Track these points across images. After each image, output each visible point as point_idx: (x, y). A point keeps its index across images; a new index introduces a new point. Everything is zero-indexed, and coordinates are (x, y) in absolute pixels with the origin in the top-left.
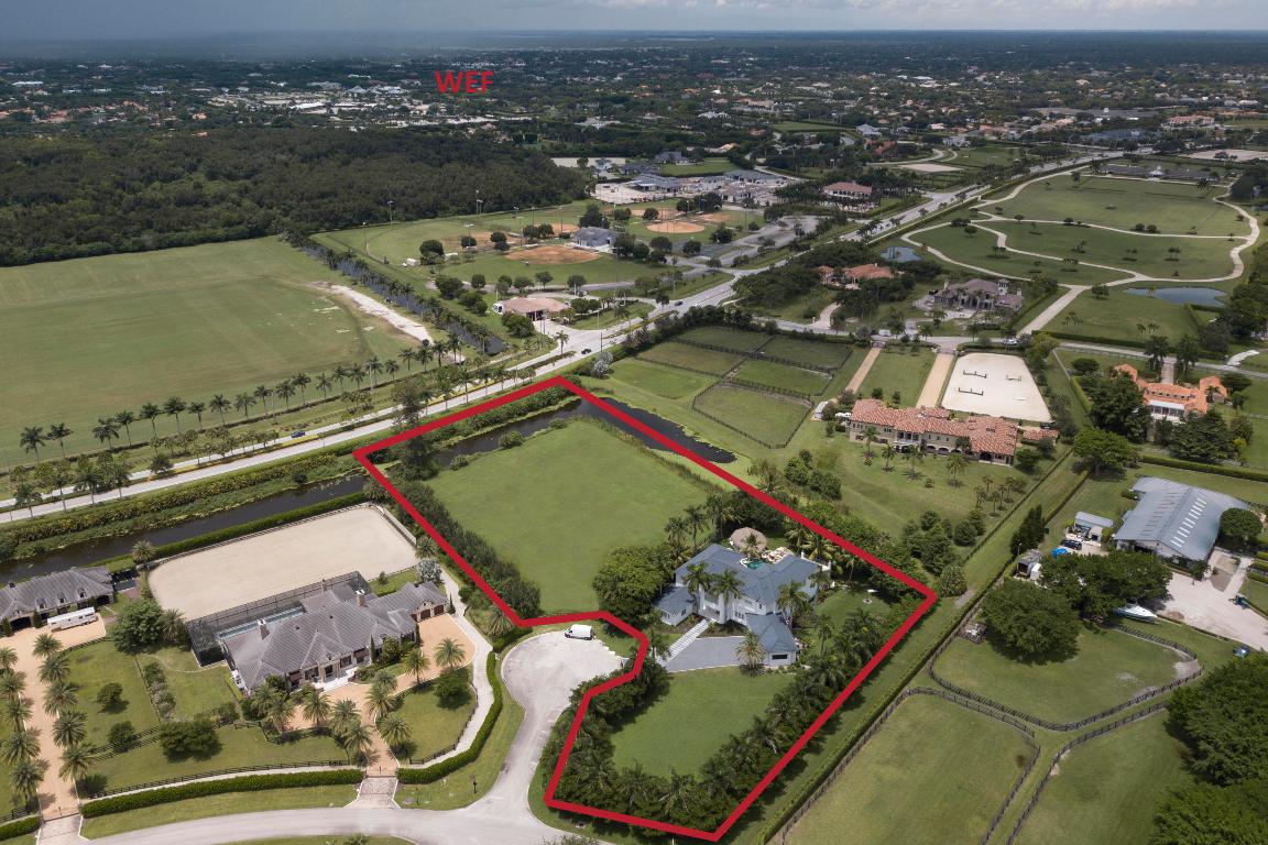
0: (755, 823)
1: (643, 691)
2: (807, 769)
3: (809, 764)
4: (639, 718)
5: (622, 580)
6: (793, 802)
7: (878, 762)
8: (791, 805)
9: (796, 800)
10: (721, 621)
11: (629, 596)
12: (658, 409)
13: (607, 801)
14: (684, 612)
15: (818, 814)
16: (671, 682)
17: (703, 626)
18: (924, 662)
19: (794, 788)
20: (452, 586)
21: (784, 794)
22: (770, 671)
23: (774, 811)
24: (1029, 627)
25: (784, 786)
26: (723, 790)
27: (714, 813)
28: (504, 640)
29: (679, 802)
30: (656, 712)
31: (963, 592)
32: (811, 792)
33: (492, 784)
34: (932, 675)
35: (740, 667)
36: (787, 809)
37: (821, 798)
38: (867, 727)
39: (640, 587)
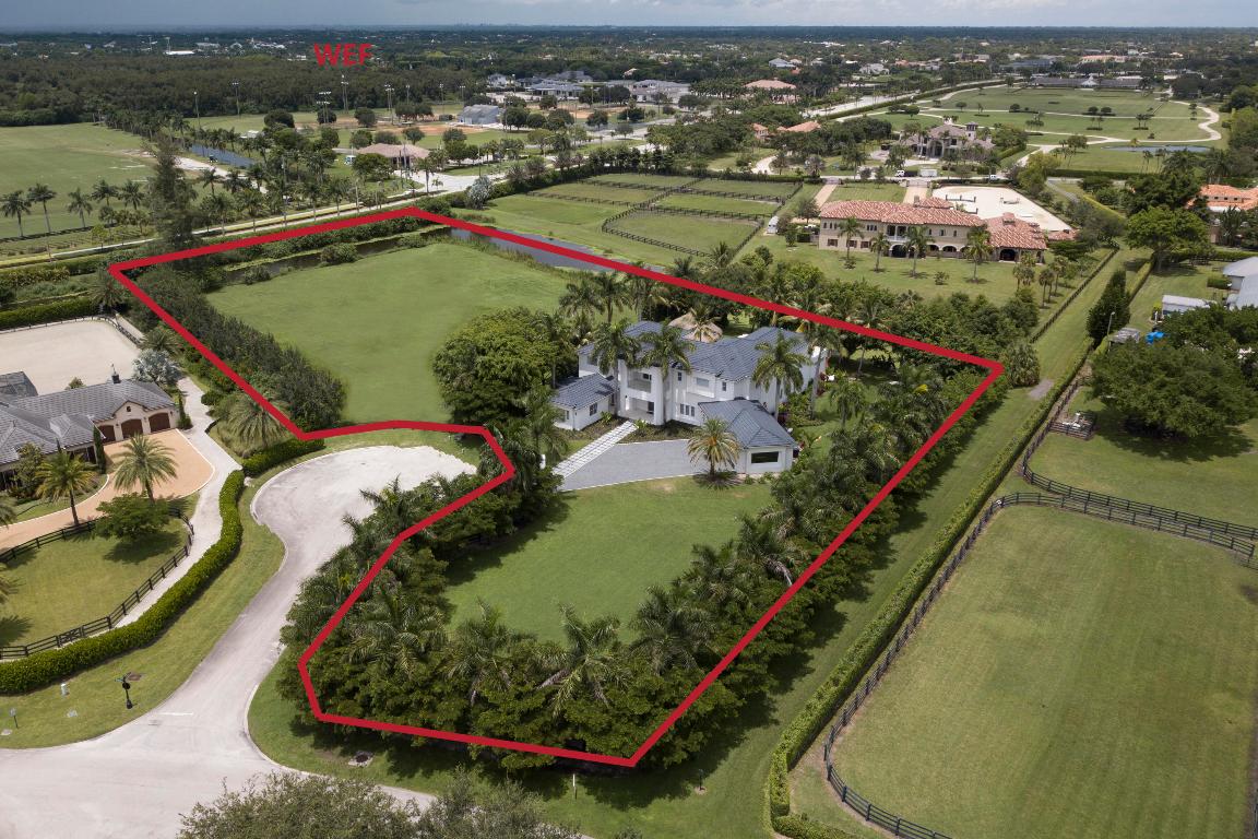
0: (759, 730)
1: (514, 504)
2: (847, 626)
3: (849, 616)
4: (509, 560)
5: (483, 353)
6: (836, 682)
7: (983, 608)
8: (833, 689)
9: (843, 678)
10: (657, 420)
11: (495, 377)
12: (555, 234)
13: (414, 697)
14: (593, 410)
15: (889, 707)
16: (571, 503)
17: (627, 428)
18: (1014, 459)
19: (828, 662)
20: (193, 391)
21: (812, 671)
22: (749, 481)
23: (794, 707)
24: (1184, 398)
25: (807, 658)
26: (687, 655)
27: (667, 706)
28: (269, 458)
29: (586, 687)
30: (542, 548)
31: (1033, 382)
32: (867, 664)
33: (174, 688)
34: (1031, 479)
35: (694, 477)
36: (827, 697)
37: (887, 677)
38: (944, 554)
39: (514, 360)
